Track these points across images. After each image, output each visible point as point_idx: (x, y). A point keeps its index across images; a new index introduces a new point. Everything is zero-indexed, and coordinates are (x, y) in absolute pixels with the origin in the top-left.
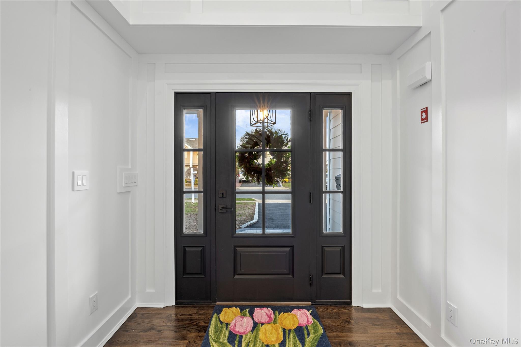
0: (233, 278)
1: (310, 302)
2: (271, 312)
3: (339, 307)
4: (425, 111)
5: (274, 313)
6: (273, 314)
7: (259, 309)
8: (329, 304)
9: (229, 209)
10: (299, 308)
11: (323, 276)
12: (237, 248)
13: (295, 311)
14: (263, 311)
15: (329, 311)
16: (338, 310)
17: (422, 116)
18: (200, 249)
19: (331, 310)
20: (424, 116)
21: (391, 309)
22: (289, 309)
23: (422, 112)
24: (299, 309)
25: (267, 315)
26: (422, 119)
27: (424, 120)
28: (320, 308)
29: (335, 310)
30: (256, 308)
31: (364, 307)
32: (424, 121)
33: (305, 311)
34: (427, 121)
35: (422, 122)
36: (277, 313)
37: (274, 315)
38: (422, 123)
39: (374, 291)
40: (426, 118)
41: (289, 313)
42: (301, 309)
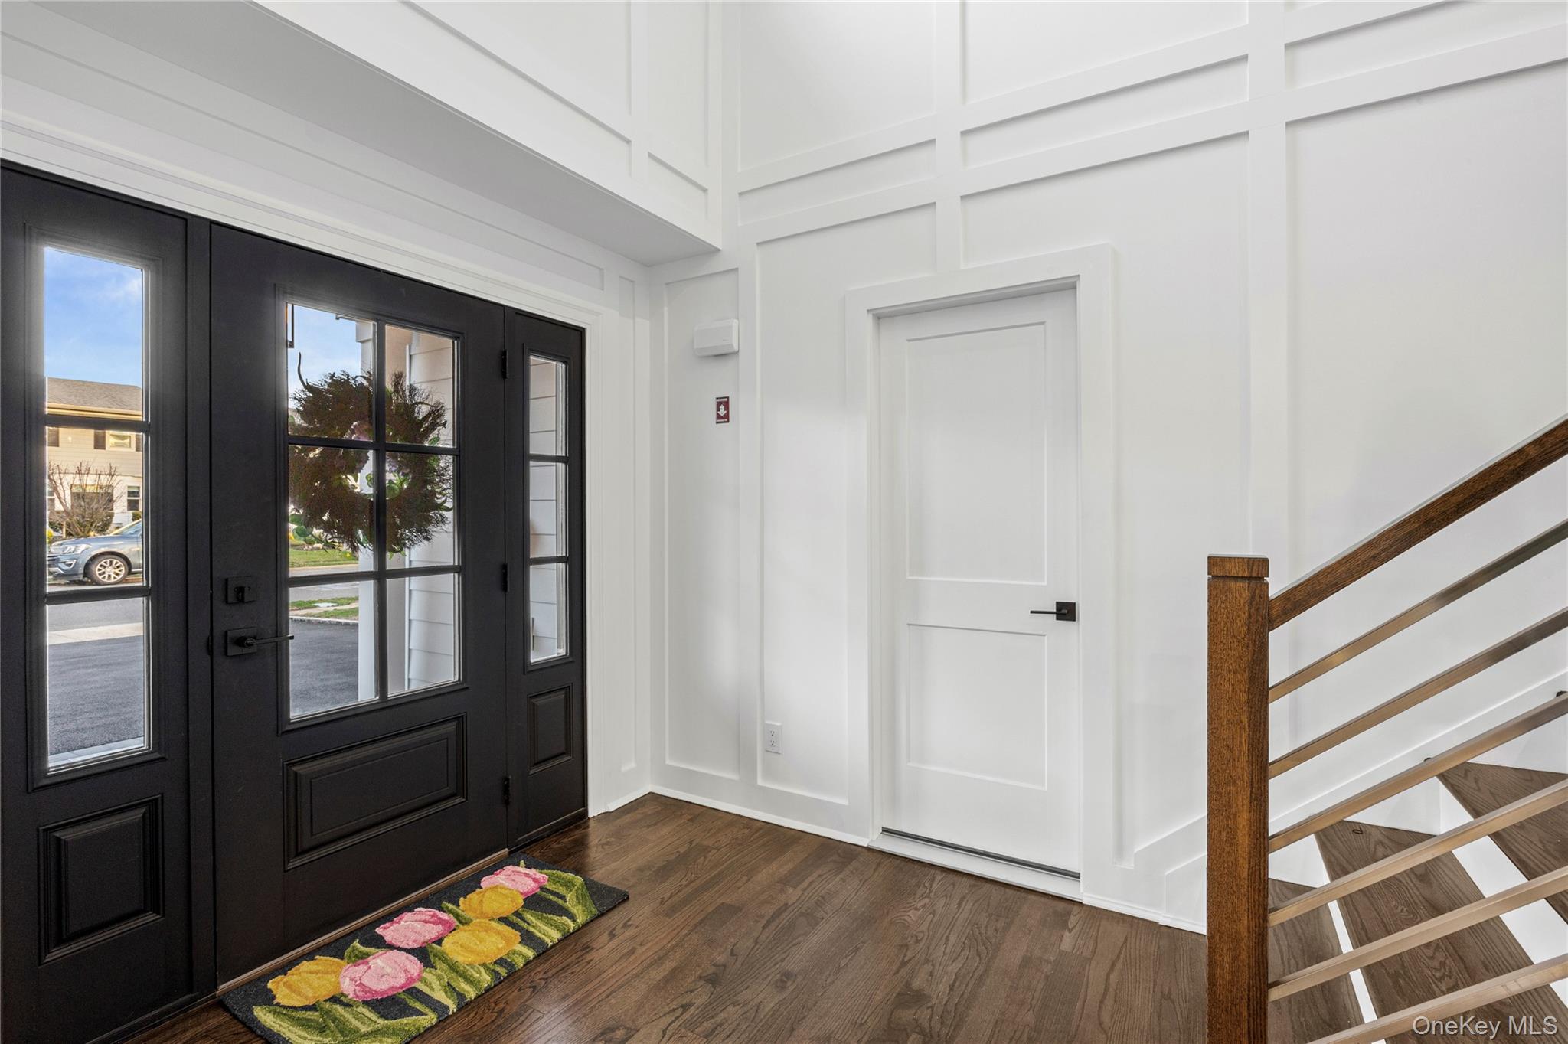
0: (285, 871)
1: (506, 849)
2: (431, 913)
3: (565, 832)
4: (724, 403)
5: (441, 909)
6: (437, 912)
7: (387, 924)
8: (545, 834)
9: (267, 640)
10: (492, 870)
11: (531, 772)
12: (295, 769)
13: (486, 882)
14: (405, 922)
15: (555, 846)
16: (570, 836)
17: (718, 410)
18: (136, 815)
19: (558, 843)
20: (722, 412)
21: (653, 793)
22: (472, 884)
23: (719, 404)
24: (493, 874)
25: (426, 922)
26: (719, 417)
27: (724, 419)
28: (533, 851)
29: (566, 840)
30: (378, 927)
31: (611, 809)
32: (722, 420)
33: (509, 869)
34: (728, 422)
35: (719, 421)
36: (450, 906)
37: (444, 912)
38: (717, 423)
39: (624, 769)
40: (727, 416)
41: (478, 890)
42: (497, 870)
